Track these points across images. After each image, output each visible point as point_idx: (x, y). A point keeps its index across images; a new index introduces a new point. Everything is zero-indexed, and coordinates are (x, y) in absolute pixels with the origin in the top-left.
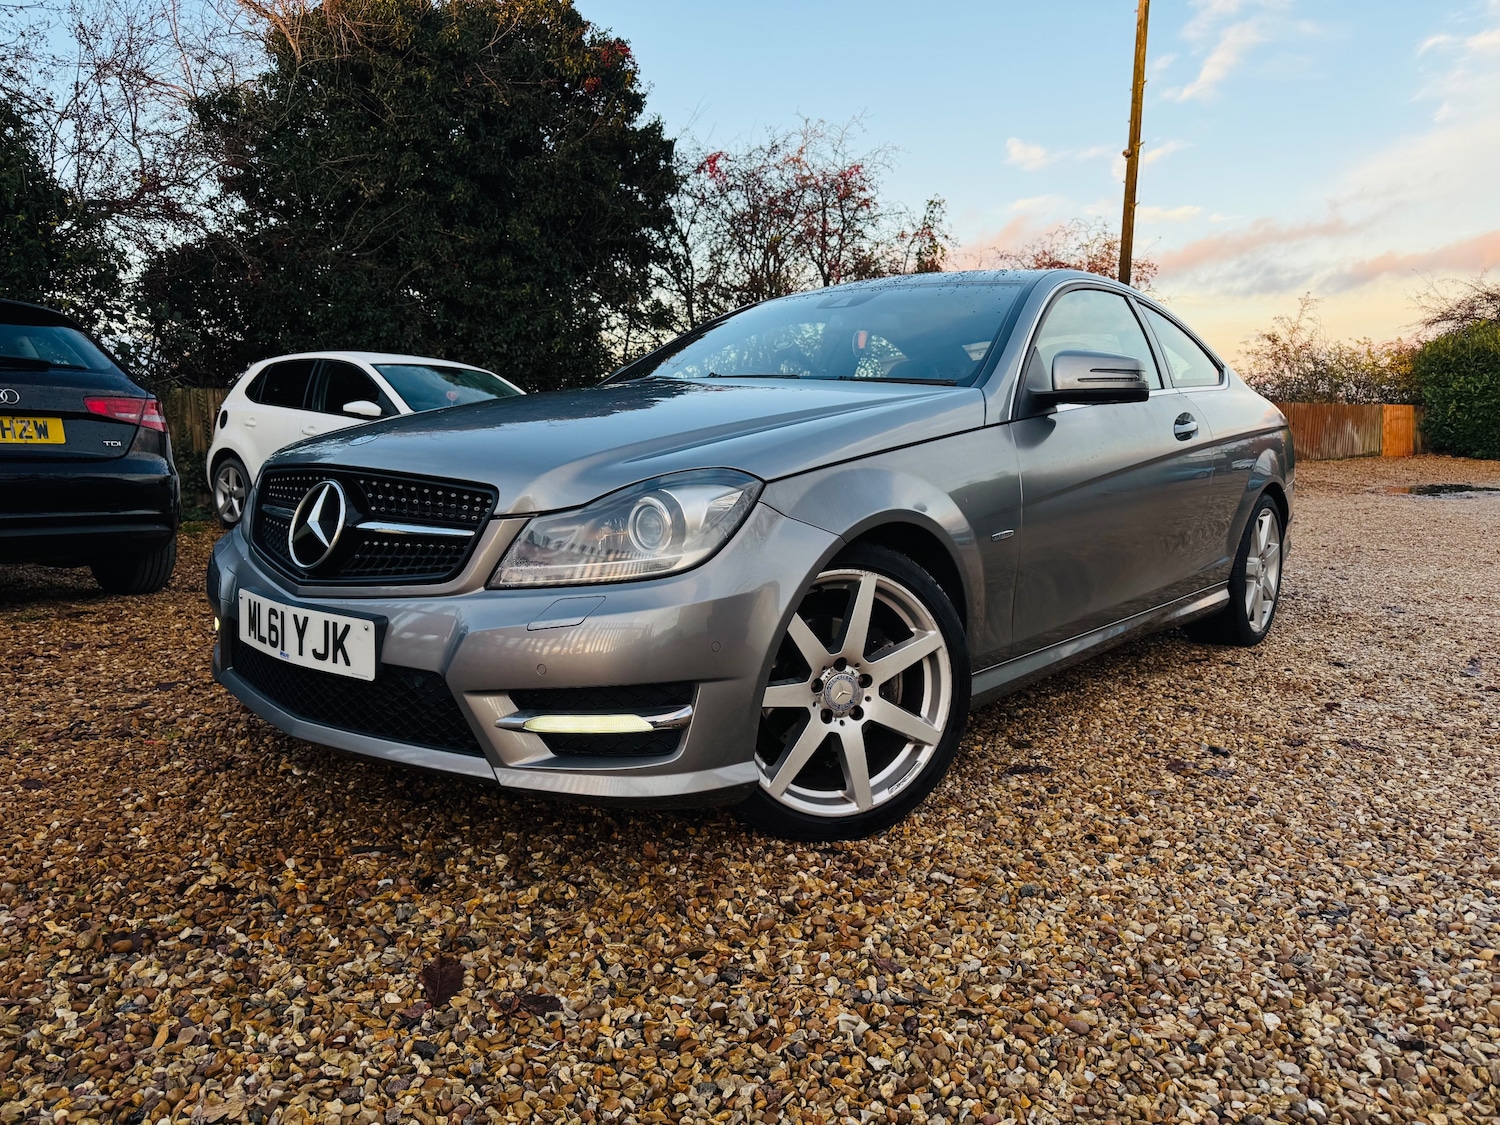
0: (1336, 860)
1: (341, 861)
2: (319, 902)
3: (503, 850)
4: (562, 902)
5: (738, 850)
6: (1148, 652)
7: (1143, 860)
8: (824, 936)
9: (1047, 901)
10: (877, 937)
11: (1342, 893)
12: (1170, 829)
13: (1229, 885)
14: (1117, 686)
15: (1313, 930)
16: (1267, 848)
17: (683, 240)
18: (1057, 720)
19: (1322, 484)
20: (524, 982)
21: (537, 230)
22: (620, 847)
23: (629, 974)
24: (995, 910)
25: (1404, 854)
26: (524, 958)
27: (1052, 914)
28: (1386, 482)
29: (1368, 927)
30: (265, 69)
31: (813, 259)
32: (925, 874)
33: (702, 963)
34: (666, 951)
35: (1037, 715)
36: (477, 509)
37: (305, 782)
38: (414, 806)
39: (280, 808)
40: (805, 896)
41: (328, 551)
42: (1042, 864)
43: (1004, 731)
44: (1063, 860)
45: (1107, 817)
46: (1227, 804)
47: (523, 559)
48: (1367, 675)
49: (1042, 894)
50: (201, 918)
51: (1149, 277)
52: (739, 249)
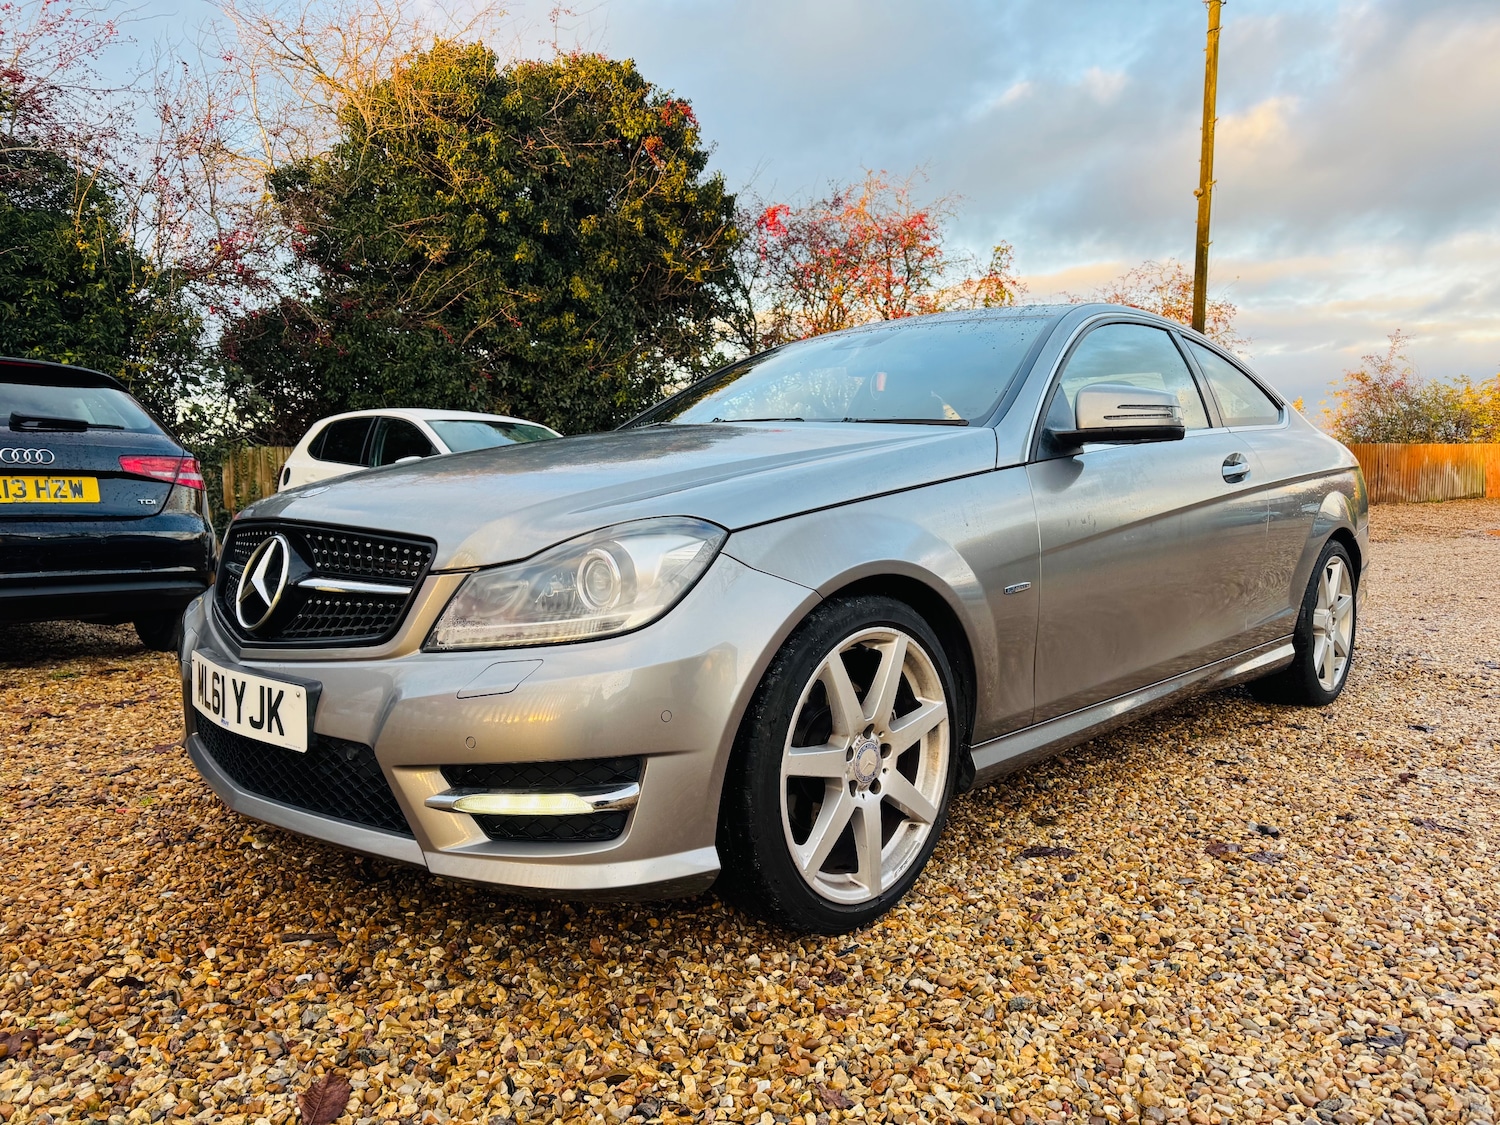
0: (1393, 970)
1: (267, 950)
2: (226, 1001)
3: (442, 943)
4: (487, 1007)
5: (697, 948)
6: (1205, 714)
7: (1160, 966)
8: (771, 1058)
9: (1040, 1018)
10: (832, 1061)
11: (1397, 1014)
12: (1198, 928)
13: (1260, 1000)
14: (1163, 753)
15: (1357, 1063)
16: (1311, 953)
17: (746, 293)
18: (1090, 792)
19: (1419, 527)
20: (415, 1108)
21: (600, 287)
22: (570, 941)
23: (536, 1101)
24: (975, 1029)
25: (1478, 964)
26: (422, 1077)
27: (1042, 1035)
28: (1490, 525)
29: (1425, 1060)
30: (338, 140)
31: (878, 309)
32: (904, 980)
33: (620, 1090)
34: (586, 1073)
35: (1068, 786)
36: (417, 563)
37: (261, 857)
38: (364, 887)
39: (225, 887)
40: (760, 1006)
41: (269, 611)
42: (1041, 969)
43: (1028, 805)
44: (1068, 965)
45: (1126, 912)
46: (1270, 896)
47: (462, 619)
48: (1452, 741)
49: (1034, 1008)
50: (96, 1017)
51: (1227, 318)
52: (802, 301)
